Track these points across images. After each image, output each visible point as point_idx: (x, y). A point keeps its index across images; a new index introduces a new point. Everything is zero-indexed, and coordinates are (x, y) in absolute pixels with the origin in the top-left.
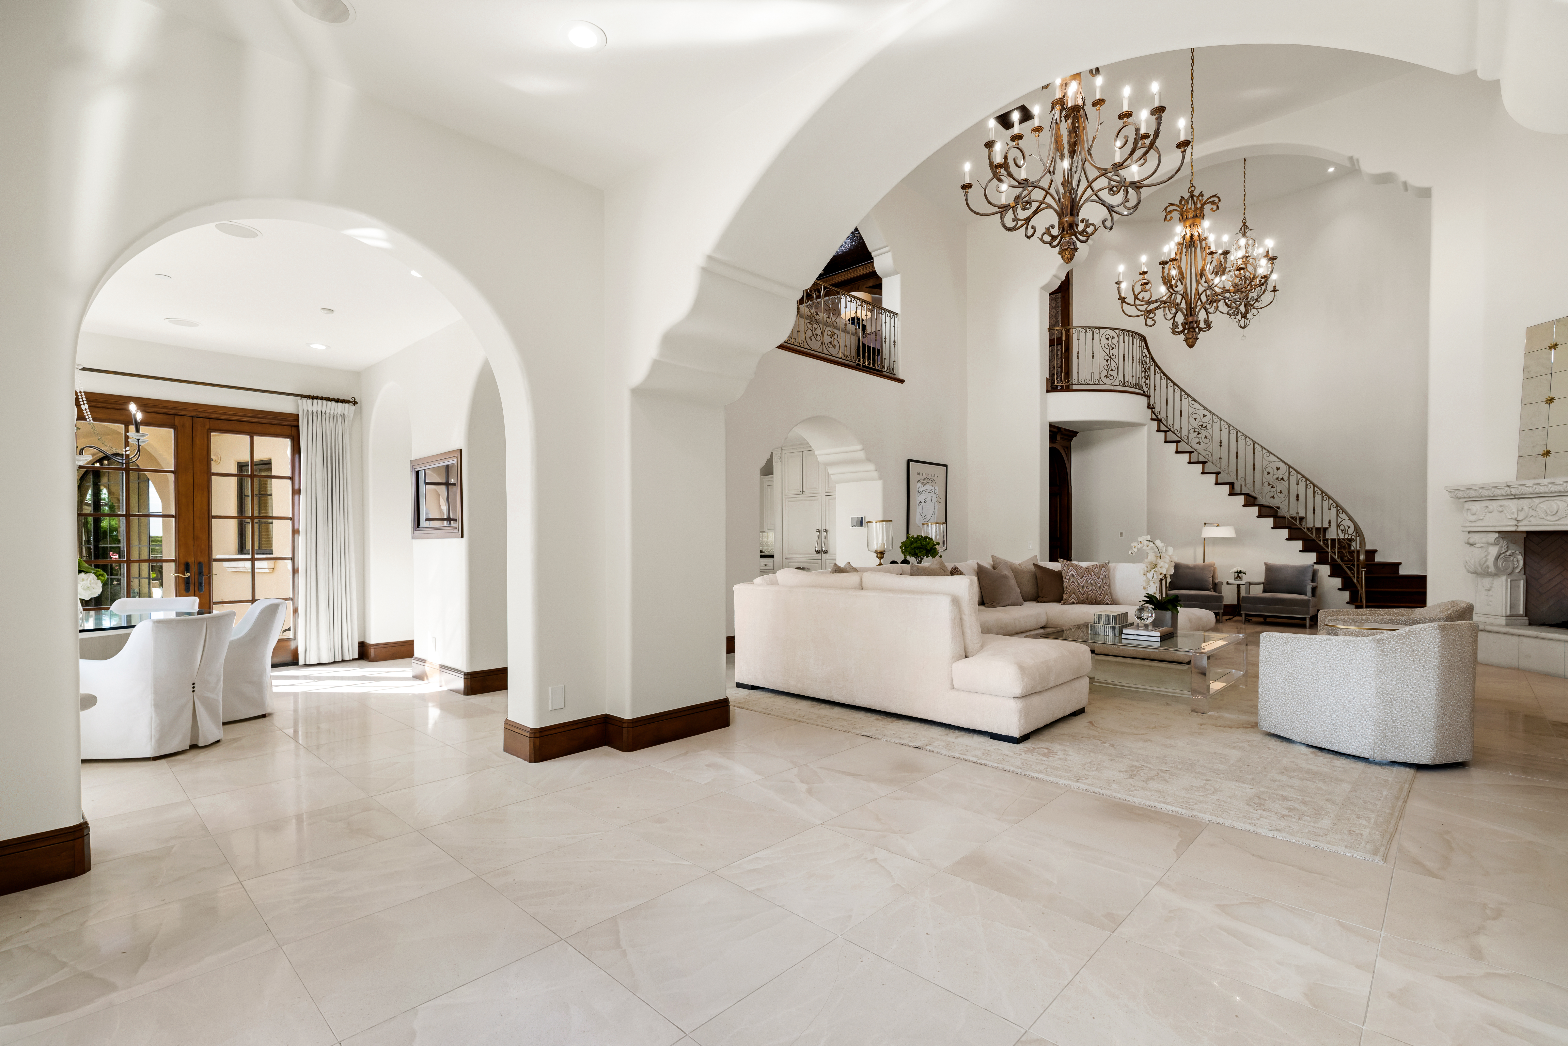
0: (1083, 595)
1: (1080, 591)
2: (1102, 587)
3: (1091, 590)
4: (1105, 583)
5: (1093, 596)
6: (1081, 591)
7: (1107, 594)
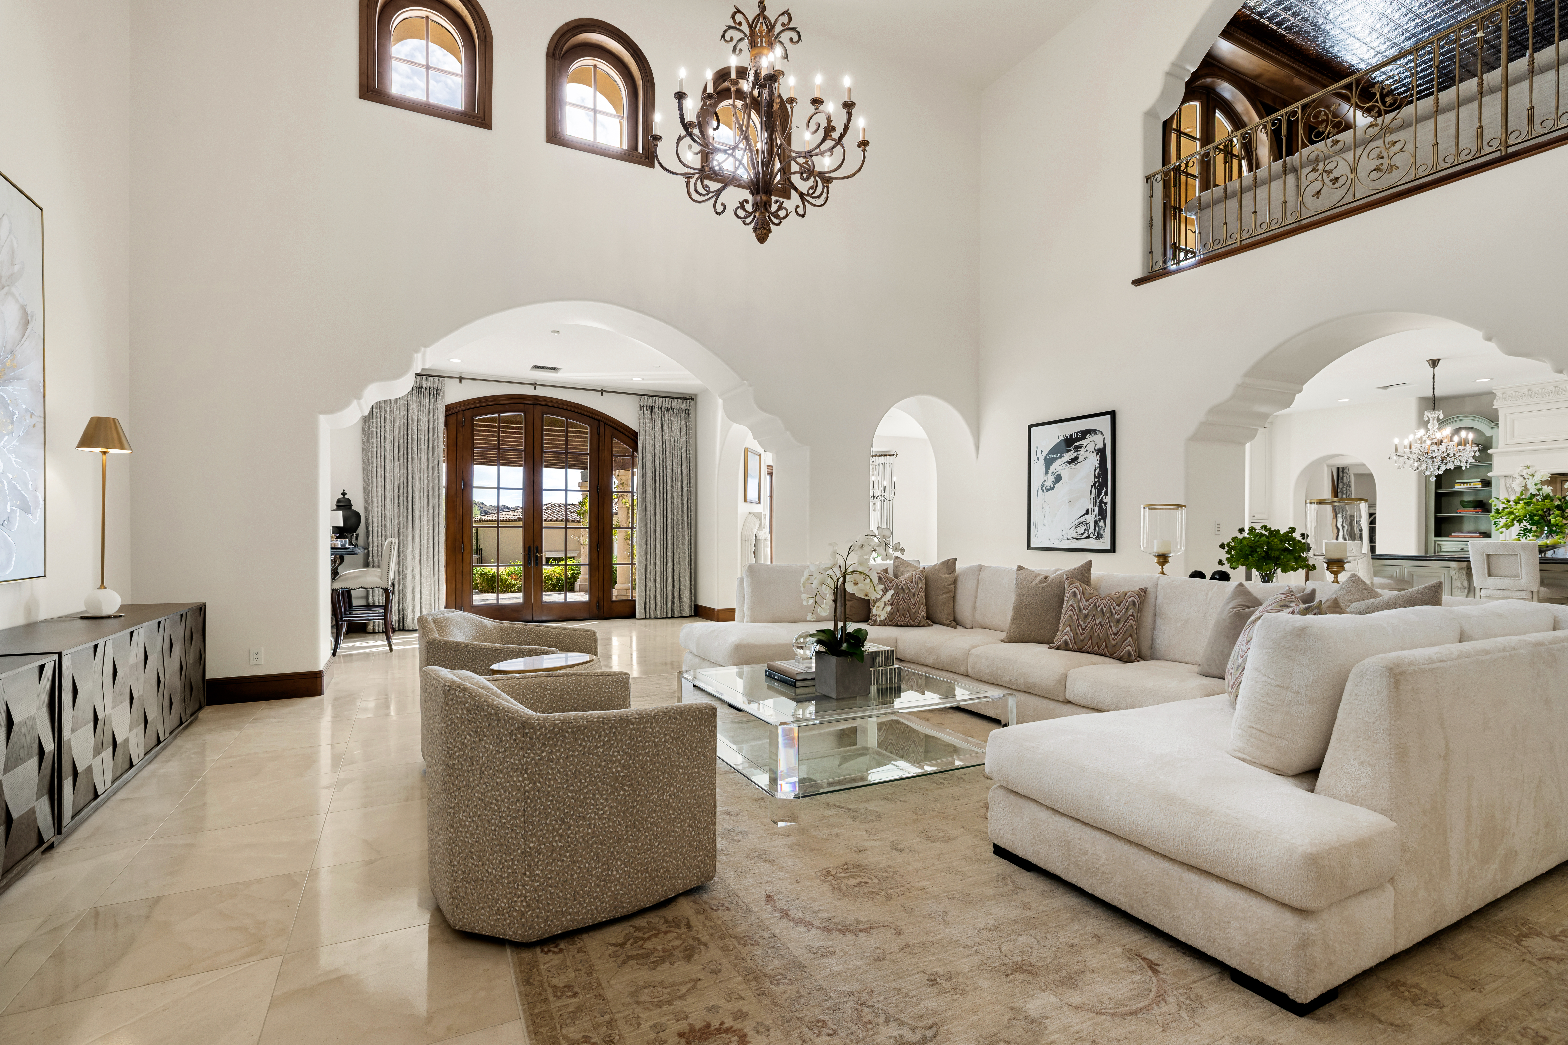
0: (1083, 630)
1: (1079, 623)
2: (1123, 620)
3: (1100, 623)
4: (1132, 615)
5: (1101, 635)
6: (1081, 623)
7: (1131, 635)
